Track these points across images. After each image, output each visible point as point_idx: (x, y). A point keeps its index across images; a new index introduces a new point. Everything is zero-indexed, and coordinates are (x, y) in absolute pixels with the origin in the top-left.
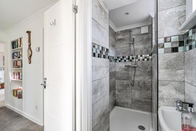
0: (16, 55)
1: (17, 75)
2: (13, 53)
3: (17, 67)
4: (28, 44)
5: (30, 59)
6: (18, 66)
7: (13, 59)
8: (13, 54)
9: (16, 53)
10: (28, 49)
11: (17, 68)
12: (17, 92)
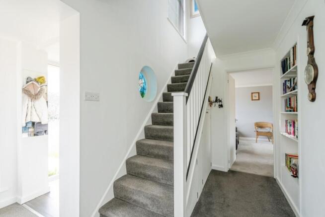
0: (289, 85)
1: (291, 125)
2: (284, 82)
3: (289, 109)
4: (308, 51)
5: (314, 89)
6: (291, 108)
7: (284, 94)
8: (285, 84)
9: (289, 81)
10: (308, 63)
11: (290, 111)
12: (290, 161)
